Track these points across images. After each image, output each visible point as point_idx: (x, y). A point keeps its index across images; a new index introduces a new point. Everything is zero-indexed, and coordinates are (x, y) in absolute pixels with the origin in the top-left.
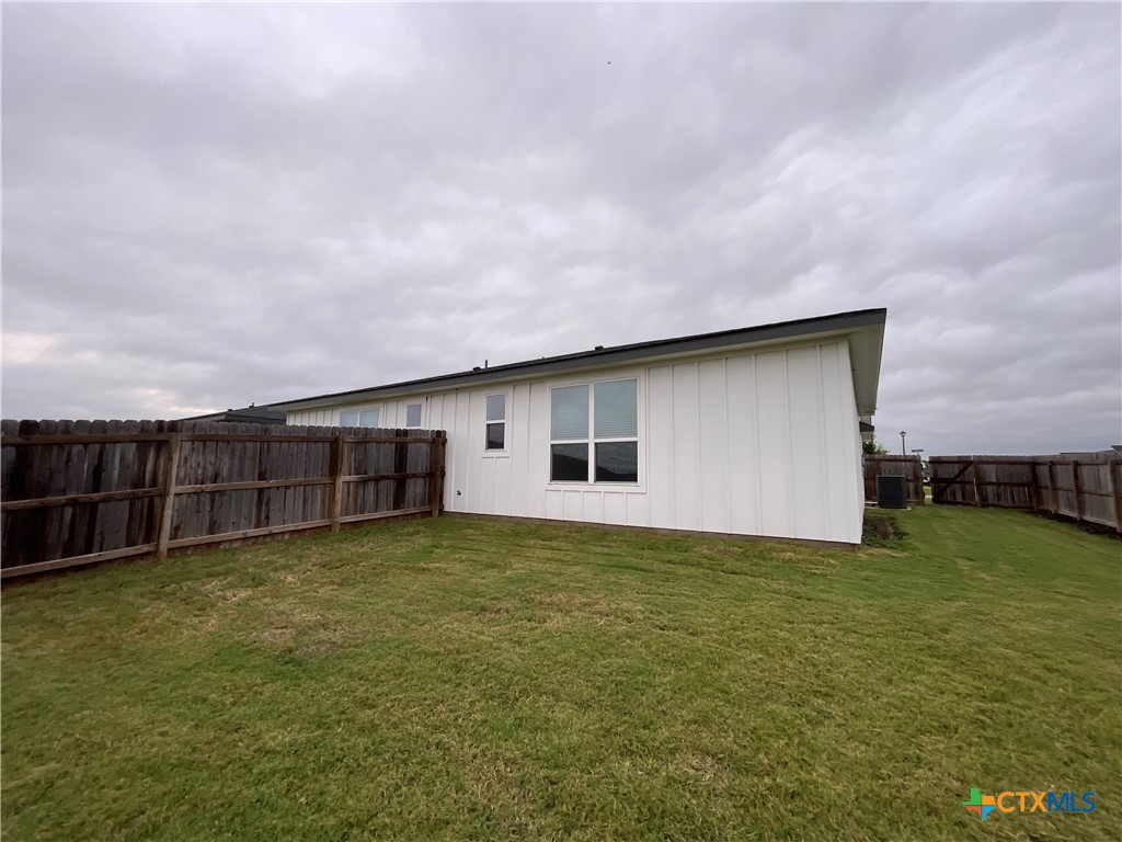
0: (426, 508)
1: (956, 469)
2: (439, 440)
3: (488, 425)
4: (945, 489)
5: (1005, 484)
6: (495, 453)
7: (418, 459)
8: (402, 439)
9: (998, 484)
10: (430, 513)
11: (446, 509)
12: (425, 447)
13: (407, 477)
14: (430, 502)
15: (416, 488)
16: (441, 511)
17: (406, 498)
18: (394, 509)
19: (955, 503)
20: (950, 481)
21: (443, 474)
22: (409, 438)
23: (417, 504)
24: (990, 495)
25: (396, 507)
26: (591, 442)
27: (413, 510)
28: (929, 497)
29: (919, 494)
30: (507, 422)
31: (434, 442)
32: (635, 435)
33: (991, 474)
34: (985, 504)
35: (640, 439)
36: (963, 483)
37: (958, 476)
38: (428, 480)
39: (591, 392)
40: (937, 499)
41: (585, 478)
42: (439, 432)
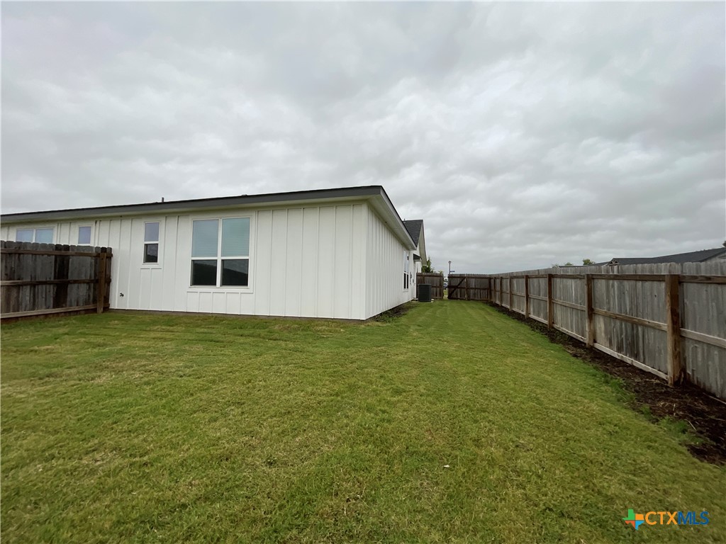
0: (91, 307)
1: (459, 280)
2: (104, 256)
3: (146, 245)
4: (453, 291)
5: (478, 289)
6: (151, 265)
7: (81, 269)
8: (63, 252)
9: (475, 289)
10: (95, 311)
11: (112, 307)
12: (89, 260)
13: (69, 282)
14: (95, 301)
15: (78, 293)
16: (107, 308)
17: (68, 299)
18: (54, 307)
19: (457, 299)
20: (456, 287)
21: (108, 281)
22: (70, 252)
23: (81, 303)
24: (471, 295)
25: (56, 305)
26: (219, 259)
27: (77, 309)
28: (446, 296)
29: (441, 294)
30: (160, 242)
31: (98, 256)
32: (248, 255)
33: (473, 283)
34: (469, 299)
35: (251, 258)
36: (461, 288)
37: (459, 284)
38: (92, 285)
39: (220, 225)
40: (450, 297)
41: (214, 284)
42: (104, 250)
